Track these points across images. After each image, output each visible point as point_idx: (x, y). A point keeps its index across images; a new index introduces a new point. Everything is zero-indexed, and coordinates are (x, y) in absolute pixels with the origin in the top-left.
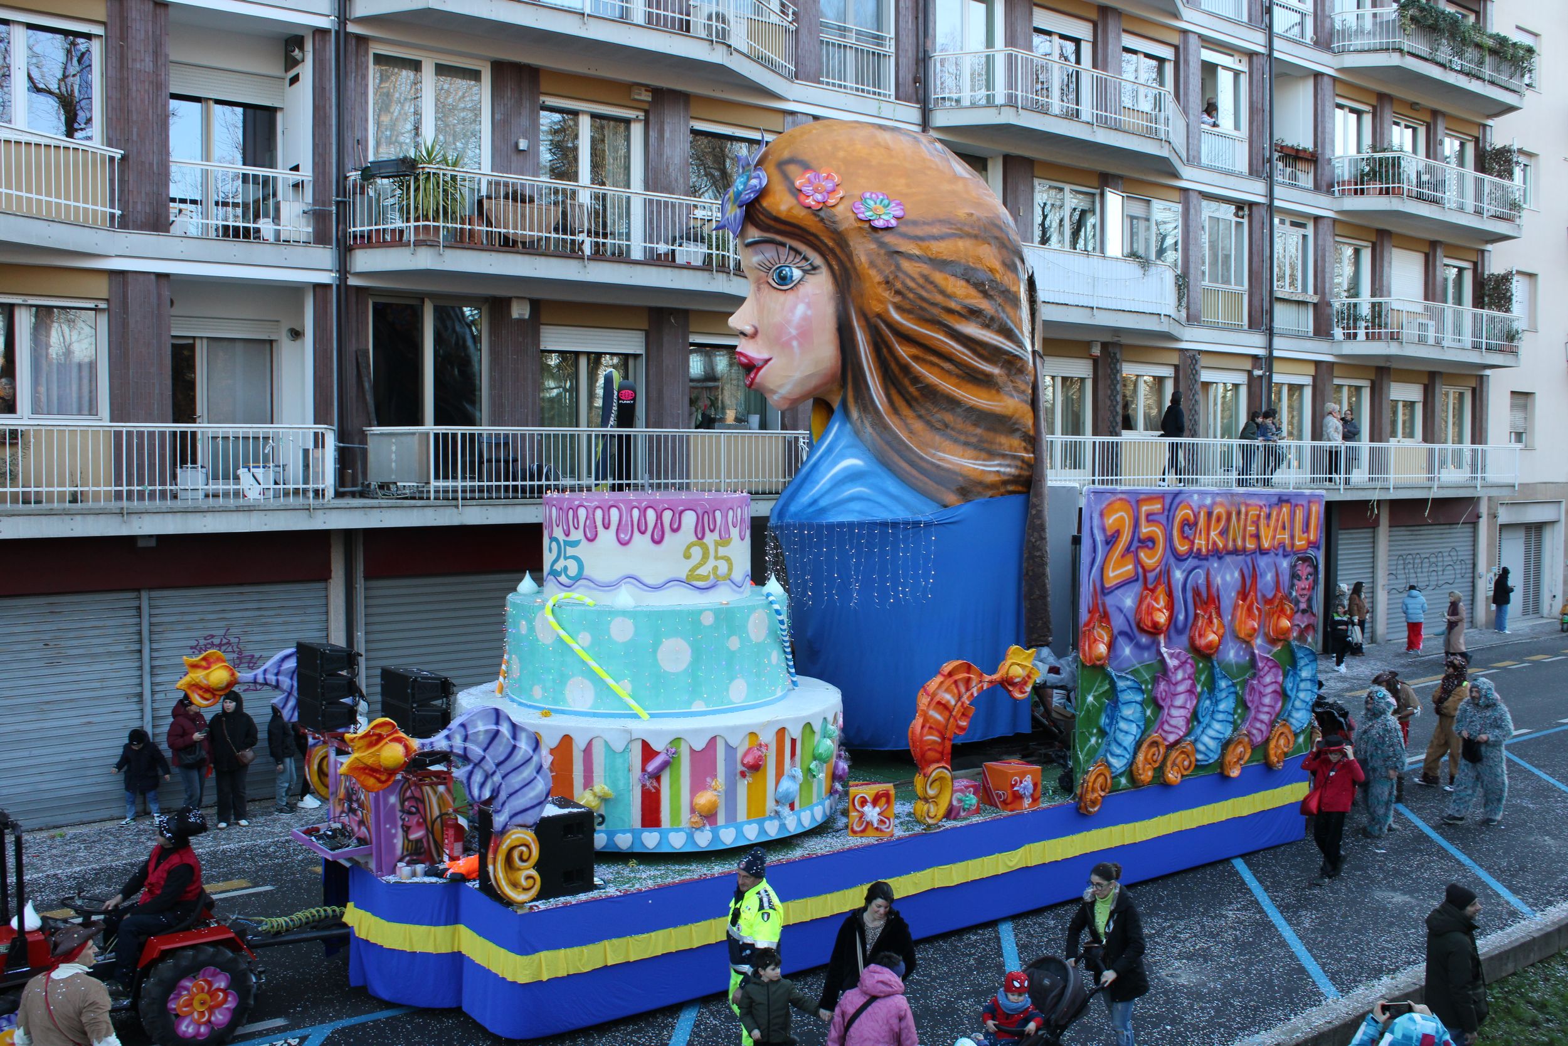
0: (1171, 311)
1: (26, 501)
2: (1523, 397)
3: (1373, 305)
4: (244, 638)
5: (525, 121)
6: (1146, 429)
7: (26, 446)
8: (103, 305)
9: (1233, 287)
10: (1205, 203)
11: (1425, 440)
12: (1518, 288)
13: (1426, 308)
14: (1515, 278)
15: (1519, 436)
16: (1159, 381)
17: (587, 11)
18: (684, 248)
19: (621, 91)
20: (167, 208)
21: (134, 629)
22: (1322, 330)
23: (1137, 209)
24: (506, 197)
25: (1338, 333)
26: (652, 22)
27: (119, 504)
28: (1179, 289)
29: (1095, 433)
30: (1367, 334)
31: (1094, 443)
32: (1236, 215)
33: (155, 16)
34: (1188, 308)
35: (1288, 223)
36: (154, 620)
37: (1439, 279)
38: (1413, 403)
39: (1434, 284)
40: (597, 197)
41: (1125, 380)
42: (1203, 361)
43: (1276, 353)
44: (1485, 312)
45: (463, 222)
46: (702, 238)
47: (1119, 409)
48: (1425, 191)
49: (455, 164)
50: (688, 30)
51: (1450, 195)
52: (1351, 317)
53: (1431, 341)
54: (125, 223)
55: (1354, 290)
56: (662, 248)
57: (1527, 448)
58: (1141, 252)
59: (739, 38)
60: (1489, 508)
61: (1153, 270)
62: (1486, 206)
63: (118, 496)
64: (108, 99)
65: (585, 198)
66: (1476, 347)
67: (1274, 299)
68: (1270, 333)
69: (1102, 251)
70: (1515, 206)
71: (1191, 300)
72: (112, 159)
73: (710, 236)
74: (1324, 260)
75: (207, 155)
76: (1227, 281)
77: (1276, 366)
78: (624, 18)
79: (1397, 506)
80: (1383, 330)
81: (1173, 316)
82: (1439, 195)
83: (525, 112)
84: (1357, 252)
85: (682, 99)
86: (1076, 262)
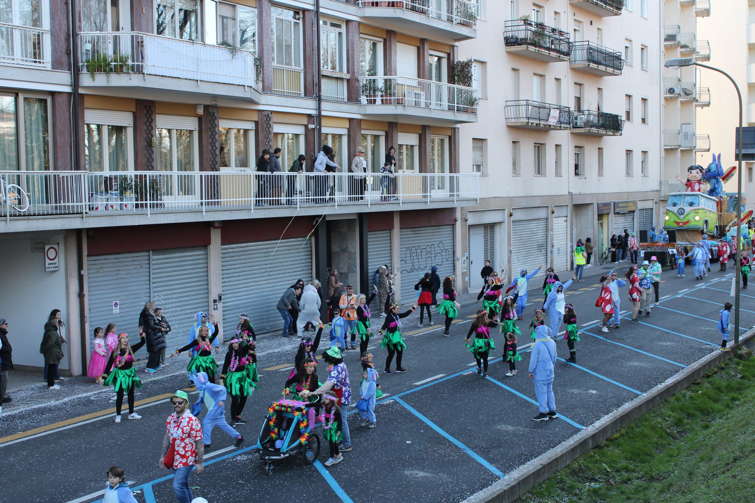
0: (253, 84)
2: (481, 142)
3: (386, 81)
6: (237, 166)
9: (293, 67)
10: (273, 9)
11: (421, 171)
12: (475, 71)
13: (419, 83)
14: (474, 64)
15: (478, 167)
16: (246, 131)
22: (353, 98)
23: (226, 11)
25: (364, 99)
28: (257, 68)
29: (201, 169)
30: (382, 100)
31: (201, 176)
32: (295, 18)
34: (263, 82)
35: (329, 24)
37: (426, 64)
38: (412, 146)
39: (424, 67)
41: (220, 132)
42: (275, 118)
43: (323, 113)
44: (456, 86)
47: (218, 152)
48: (417, 5)
51: (432, 9)
52: (371, 88)
53: (423, 105)
55: (373, 71)
57: (483, 175)
58: (230, 41)
60: (462, 215)
61: (239, 54)
62: (454, 17)
66: (451, 109)
67: (321, 76)
68: (319, 99)
69: (203, 40)
70: (472, 17)
71: (265, 76)
74: (353, 50)
76: (289, 64)
77: (324, 122)
79: (404, 214)
80: (392, 98)
81: (253, 87)
82: (426, 8)
84: (374, 44)
86: (185, 48)
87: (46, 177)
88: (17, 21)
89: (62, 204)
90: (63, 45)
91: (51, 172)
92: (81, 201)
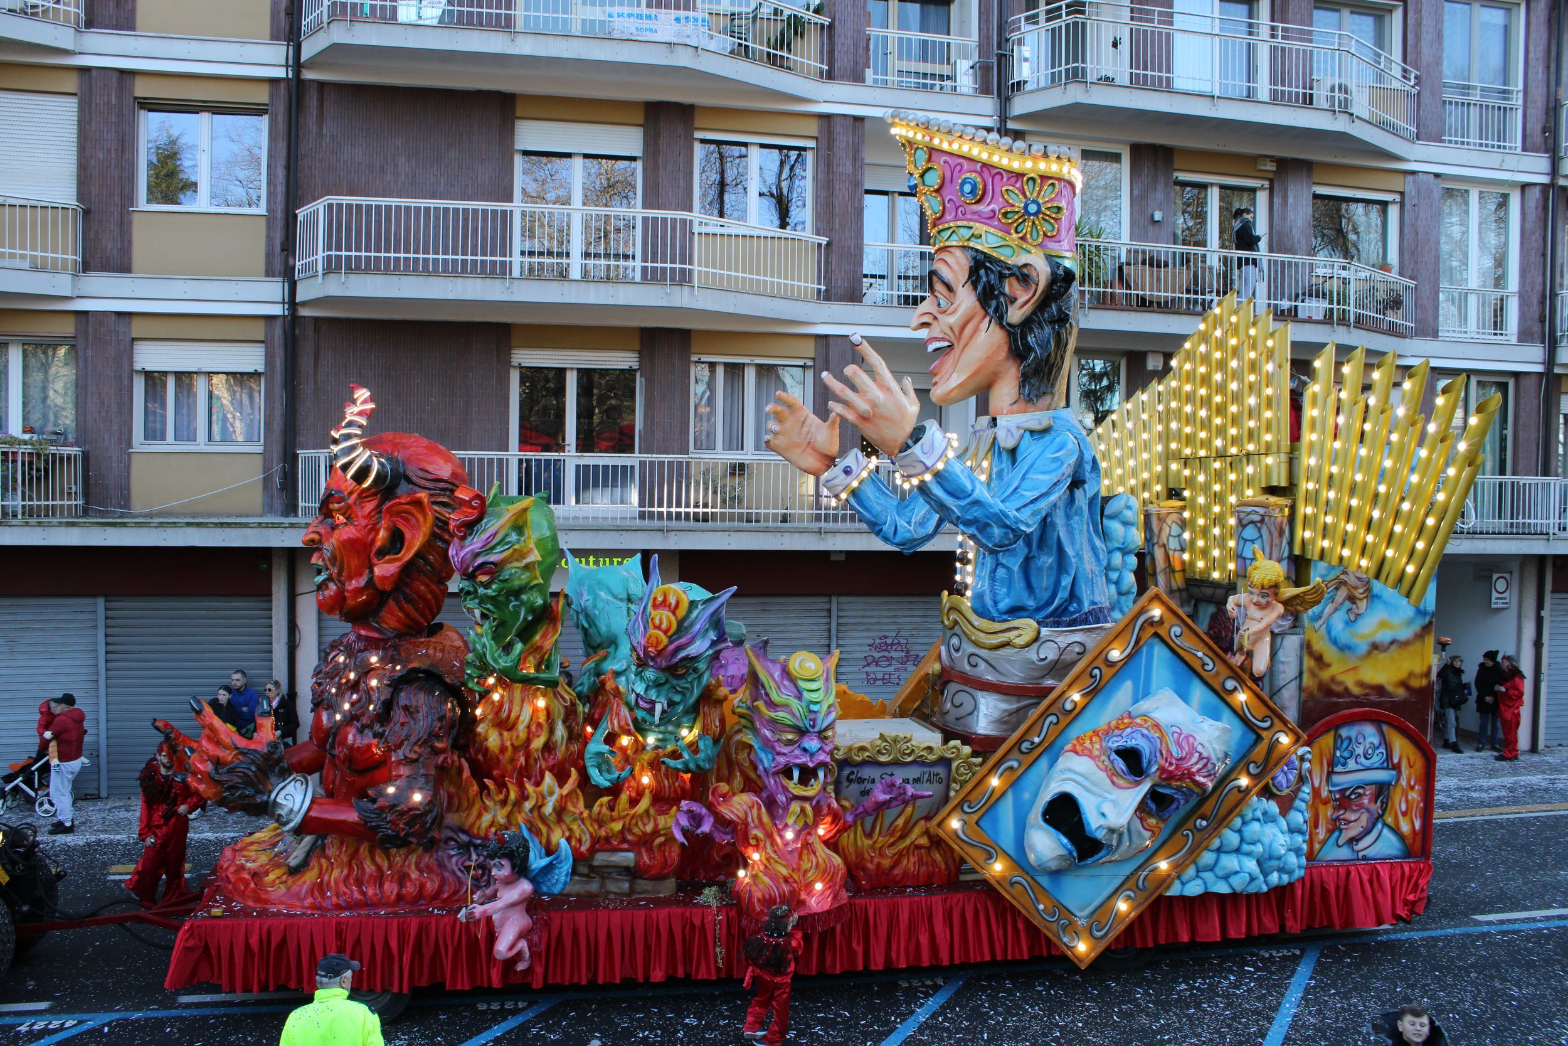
1: (749, 521)
4: (911, 640)
5: (1160, 195)
7: (750, 476)
8: (810, 363)
17: (1217, 93)
18: (1306, 304)
19: (1247, 163)
20: (861, 282)
21: (825, 627)
24: (1144, 263)
26: (1277, 99)
27: (818, 525)
33: (854, 128)
36: (842, 621)
40: (1225, 261)
45: (1105, 286)
46: (1324, 295)
49: (1099, 236)
50: (1311, 103)
54: (827, 296)
56: (1285, 304)
59: (1361, 106)
63: (818, 518)
64: (817, 198)
65: (1214, 261)
72: (820, 245)
73: (1331, 292)
75: (892, 238)
78: (1250, 97)
83: (1160, 187)
85: (1304, 167)
87: (1500, 485)
88: (1474, 282)
89: (1521, 520)
90: (1535, 309)
91: (1508, 478)
92: (1548, 518)
